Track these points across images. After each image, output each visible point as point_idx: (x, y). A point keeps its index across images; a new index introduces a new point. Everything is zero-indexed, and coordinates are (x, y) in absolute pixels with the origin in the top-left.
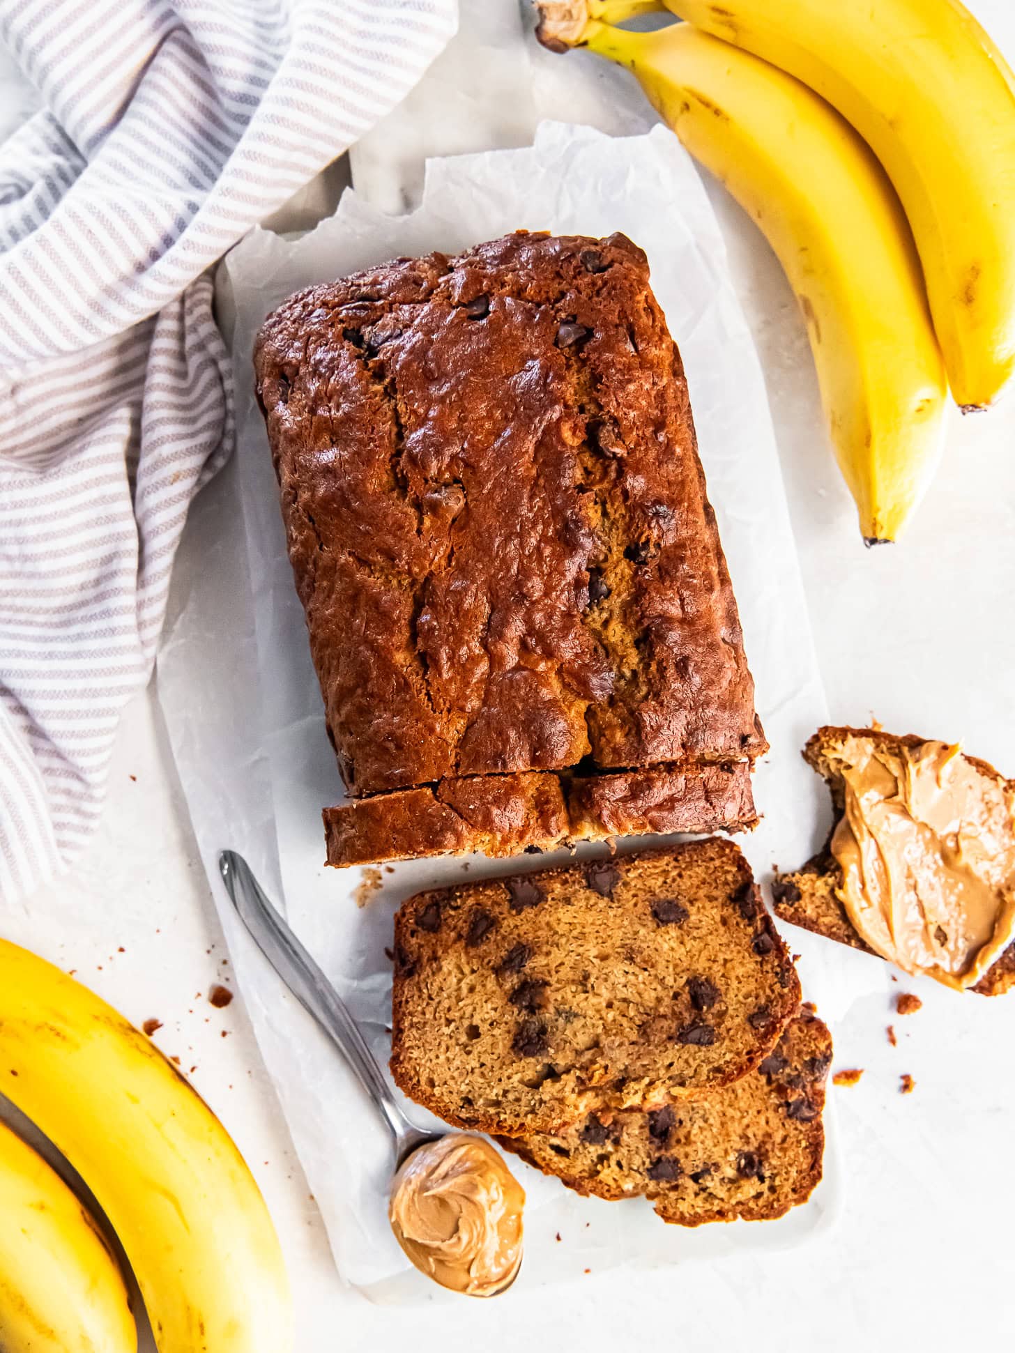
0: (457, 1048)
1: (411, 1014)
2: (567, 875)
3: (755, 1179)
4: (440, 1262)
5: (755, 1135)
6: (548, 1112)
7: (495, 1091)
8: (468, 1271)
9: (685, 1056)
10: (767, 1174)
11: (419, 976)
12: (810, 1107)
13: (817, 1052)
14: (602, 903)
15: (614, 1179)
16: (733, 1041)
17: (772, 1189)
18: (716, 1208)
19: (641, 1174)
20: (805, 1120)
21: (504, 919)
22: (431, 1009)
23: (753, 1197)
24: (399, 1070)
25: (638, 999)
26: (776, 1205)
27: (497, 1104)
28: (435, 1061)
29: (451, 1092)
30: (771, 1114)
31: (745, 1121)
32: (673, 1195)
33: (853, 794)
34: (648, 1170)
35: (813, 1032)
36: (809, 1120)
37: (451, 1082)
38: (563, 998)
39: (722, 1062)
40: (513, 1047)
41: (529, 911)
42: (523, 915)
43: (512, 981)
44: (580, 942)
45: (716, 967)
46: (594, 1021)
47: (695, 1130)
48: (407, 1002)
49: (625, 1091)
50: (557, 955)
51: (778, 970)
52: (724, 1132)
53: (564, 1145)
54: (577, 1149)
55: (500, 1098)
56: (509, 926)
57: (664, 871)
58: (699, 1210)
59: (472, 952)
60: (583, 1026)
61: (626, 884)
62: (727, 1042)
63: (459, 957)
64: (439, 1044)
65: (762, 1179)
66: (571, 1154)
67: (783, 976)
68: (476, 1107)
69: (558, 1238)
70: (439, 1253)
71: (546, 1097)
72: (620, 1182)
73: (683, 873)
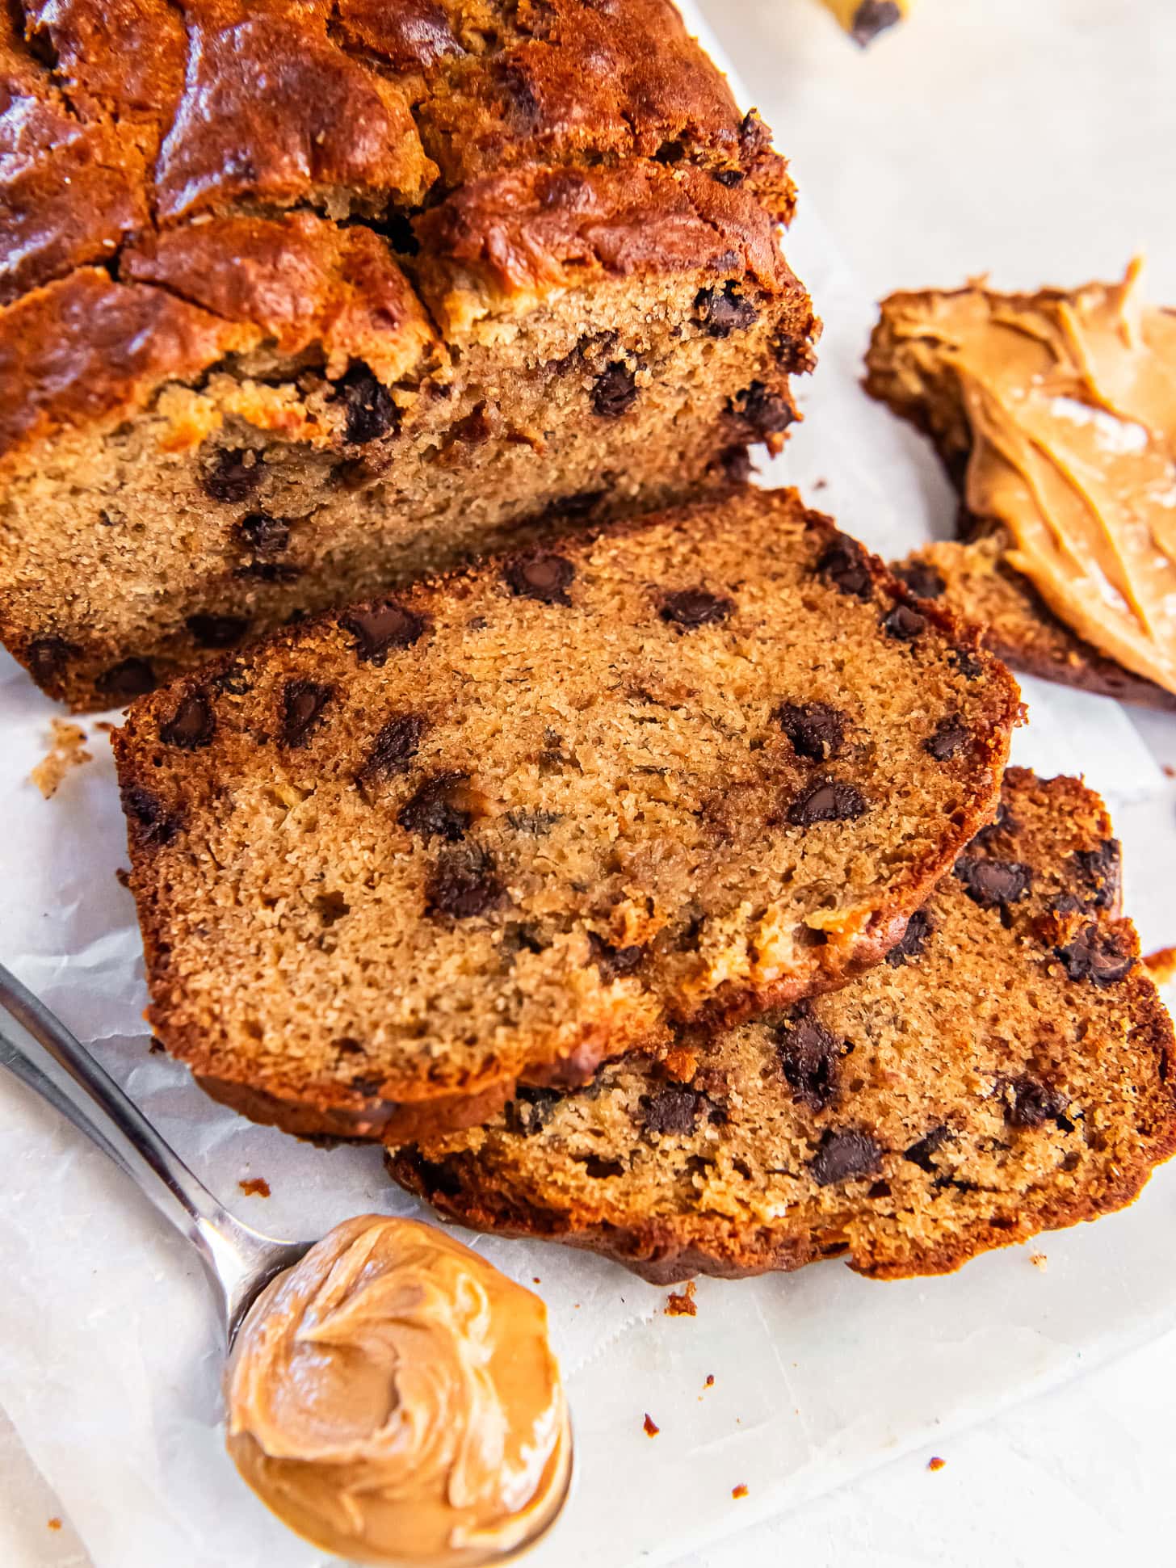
0: (301, 946)
1: (180, 910)
2: (465, 581)
3: (1051, 1127)
4: (371, 1497)
5: (1017, 1036)
6: (542, 1014)
7: (407, 1004)
8: (446, 1499)
9: (816, 847)
10: (1074, 1110)
11: (187, 832)
12: (1110, 950)
13: (1086, 838)
14: (553, 614)
15: (740, 1201)
16: (907, 794)
17: (1096, 1142)
18: (988, 1213)
19: (796, 1177)
20: (1107, 981)
21: (350, 681)
22: (226, 887)
23: (1060, 1166)
24: (173, 1021)
25: (676, 763)
26: (1116, 1171)
27: (420, 1030)
28: (254, 985)
29: (305, 1037)
30: (1034, 984)
31: (987, 1009)
32: (880, 1205)
33: (979, 387)
34: (807, 1164)
35: (1062, 799)
36: (1117, 978)
37: (304, 1017)
38: (515, 792)
39: (897, 840)
40: (428, 912)
41: (401, 654)
42: (389, 663)
43: (395, 789)
44: (523, 686)
45: (823, 678)
46: (594, 820)
47: (886, 1053)
48: (169, 888)
49: (707, 941)
50: (481, 718)
51: (953, 654)
52: (948, 1042)
53: (603, 1149)
54: (634, 1153)
55: (422, 1015)
56: (365, 691)
57: (661, 550)
58: (953, 1227)
59: (295, 759)
60: (575, 838)
61: (592, 580)
62: (894, 799)
63: (269, 776)
64: (259, 948)
65: (1066, 1125)
66: (626, 1166)
67: (966, 661)
68: (371, 1051)
69: (650, 1428)
70: (362, 1471)
71: (528, 985)
72: (755, 1205)
73: (701, 546)
